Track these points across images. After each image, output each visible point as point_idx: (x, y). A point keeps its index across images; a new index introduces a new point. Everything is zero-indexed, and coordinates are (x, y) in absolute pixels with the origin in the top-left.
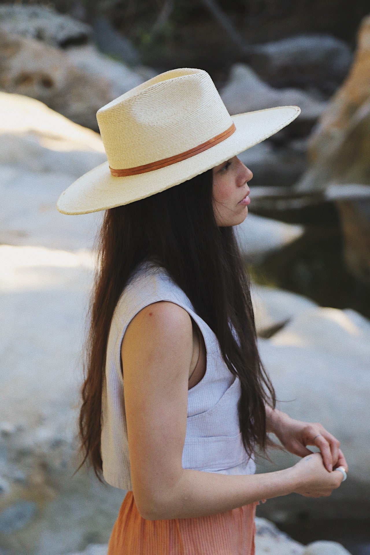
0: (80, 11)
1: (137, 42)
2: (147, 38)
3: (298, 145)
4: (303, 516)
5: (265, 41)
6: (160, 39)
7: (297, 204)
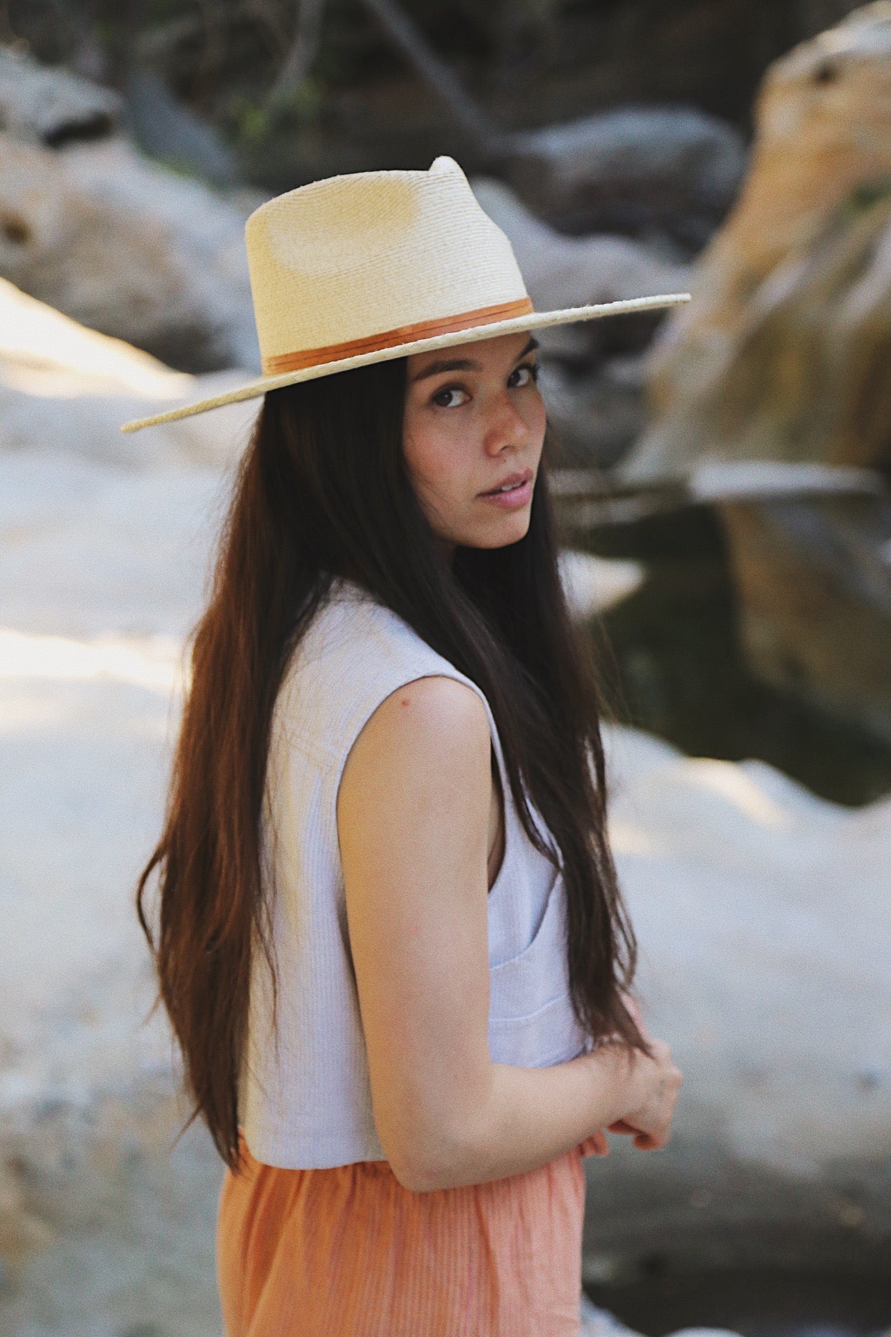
0: (92, 58)
1: (231, 130)
2: (257, 122)
3: (623, 372)
4: (653, 1266)
5: (538, 122)
6: (286, 123)
7: (623, 512)
